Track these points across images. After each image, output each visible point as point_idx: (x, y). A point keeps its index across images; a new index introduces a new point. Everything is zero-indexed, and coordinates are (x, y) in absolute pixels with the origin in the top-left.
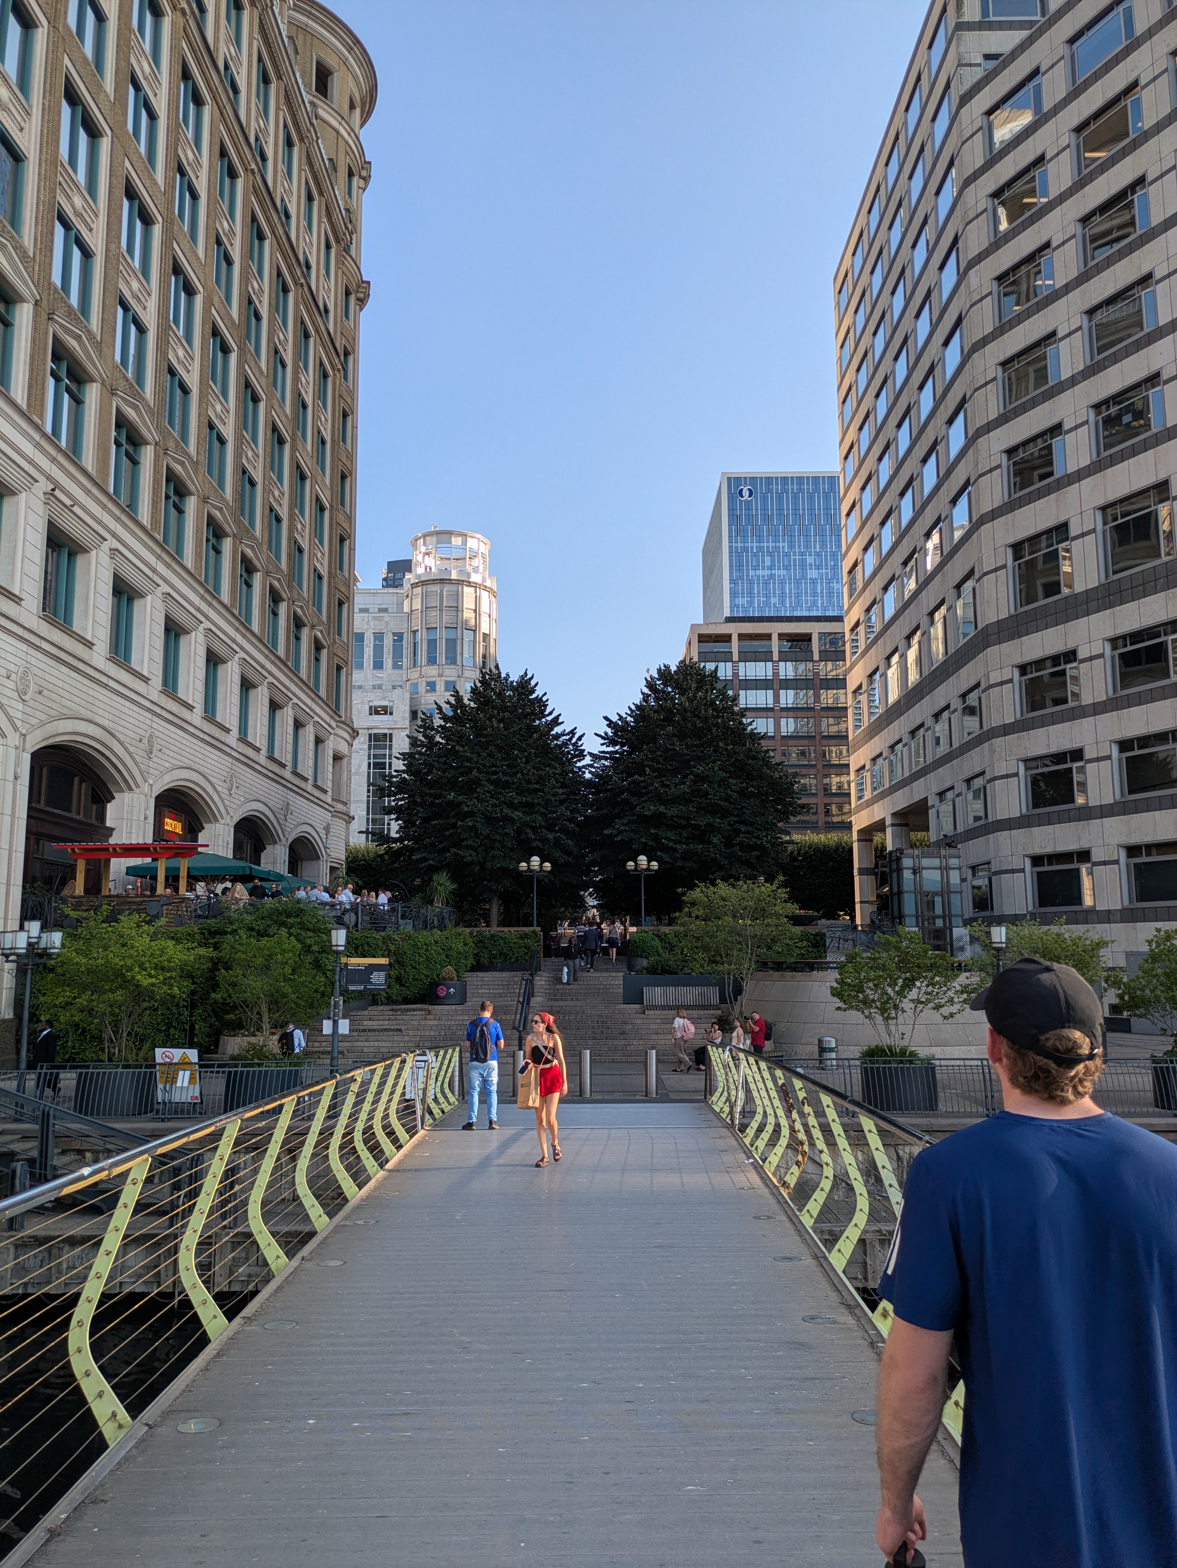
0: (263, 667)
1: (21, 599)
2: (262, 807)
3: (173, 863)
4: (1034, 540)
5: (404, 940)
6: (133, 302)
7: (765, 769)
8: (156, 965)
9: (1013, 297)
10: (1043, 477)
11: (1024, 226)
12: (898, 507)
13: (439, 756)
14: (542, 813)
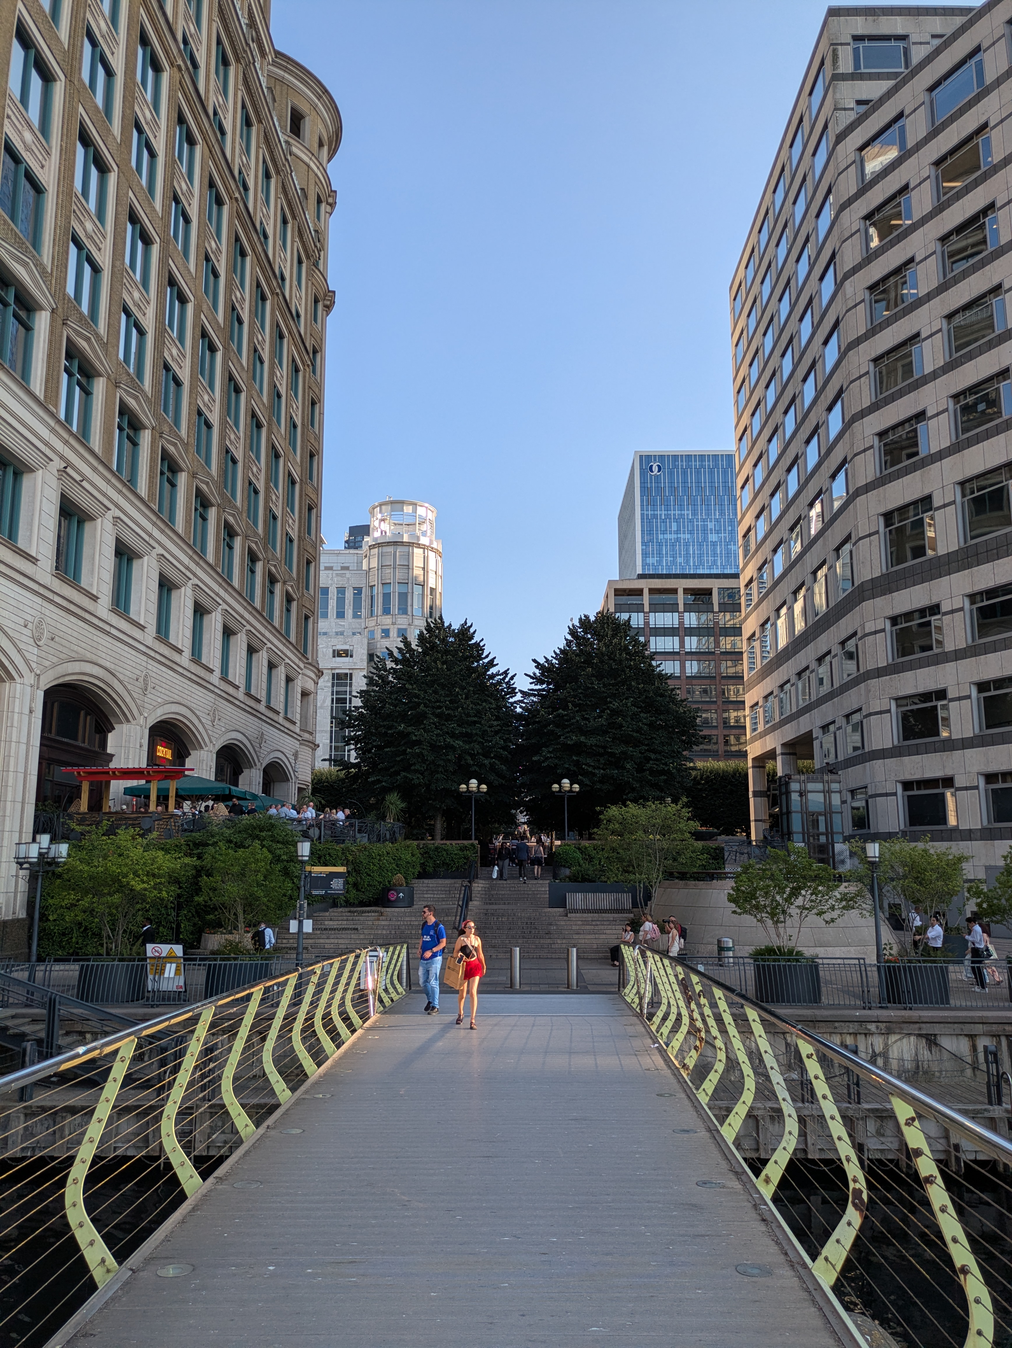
0: (242, 617)
1: (37, 560)
2: (240, 737)
3: (164, 784)
4: (902, 510)
5: (360, 851)
6: (134, 309)
7: (671, 705)
8: (148, 872)
9: (884, 304)
10: (910, 456)
11: (892, 244)
12: (786, 481)
13: (391, 693)
14: (479, 742)
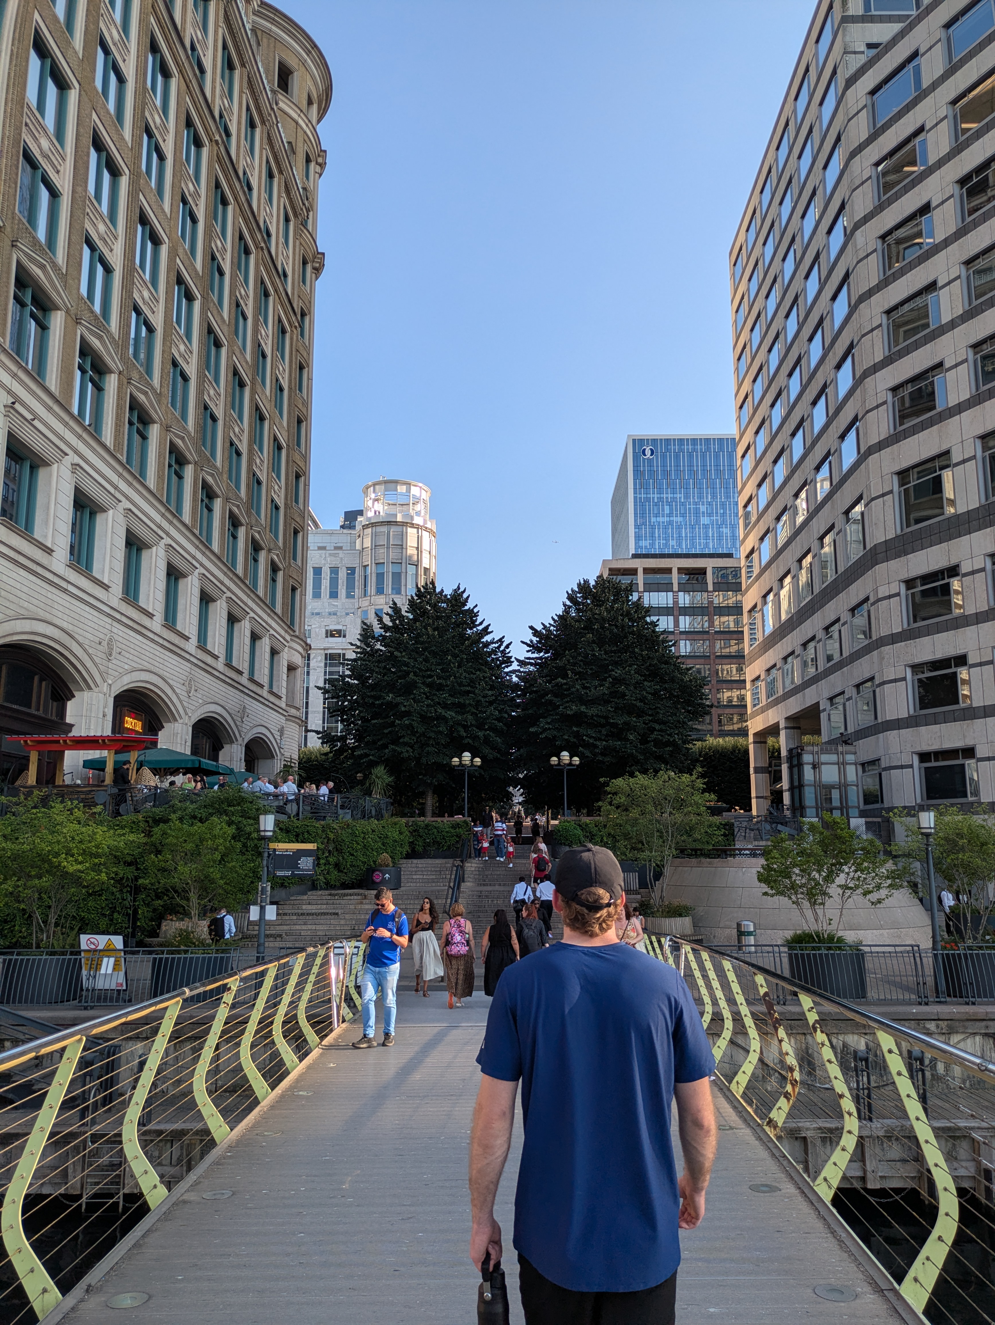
0: (222, 583)
2: (213, 708)
4: (918, 467)
5: (342, 828)
6: (99, 243)
7: (676, 673)
8: (84, 851)
10: (926, 410)
11: (906, 189)
12: (790, 446)
13: (379, 662)
14: (473, 713)
